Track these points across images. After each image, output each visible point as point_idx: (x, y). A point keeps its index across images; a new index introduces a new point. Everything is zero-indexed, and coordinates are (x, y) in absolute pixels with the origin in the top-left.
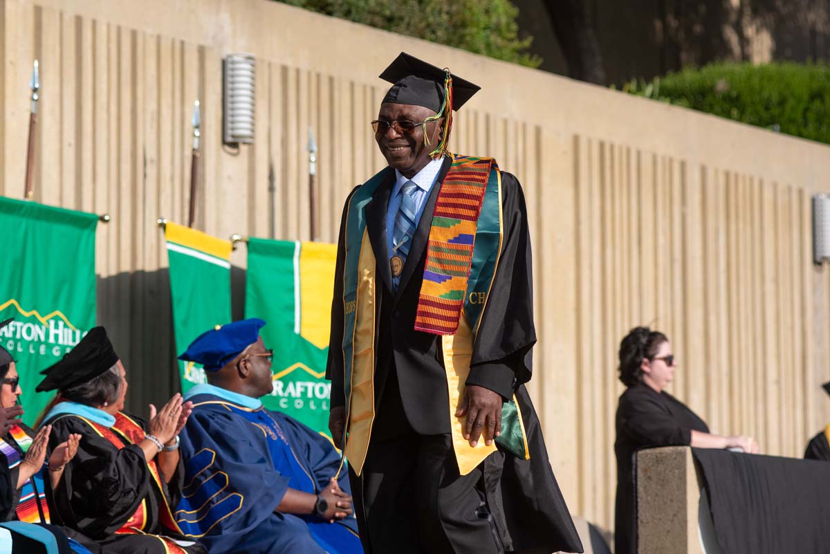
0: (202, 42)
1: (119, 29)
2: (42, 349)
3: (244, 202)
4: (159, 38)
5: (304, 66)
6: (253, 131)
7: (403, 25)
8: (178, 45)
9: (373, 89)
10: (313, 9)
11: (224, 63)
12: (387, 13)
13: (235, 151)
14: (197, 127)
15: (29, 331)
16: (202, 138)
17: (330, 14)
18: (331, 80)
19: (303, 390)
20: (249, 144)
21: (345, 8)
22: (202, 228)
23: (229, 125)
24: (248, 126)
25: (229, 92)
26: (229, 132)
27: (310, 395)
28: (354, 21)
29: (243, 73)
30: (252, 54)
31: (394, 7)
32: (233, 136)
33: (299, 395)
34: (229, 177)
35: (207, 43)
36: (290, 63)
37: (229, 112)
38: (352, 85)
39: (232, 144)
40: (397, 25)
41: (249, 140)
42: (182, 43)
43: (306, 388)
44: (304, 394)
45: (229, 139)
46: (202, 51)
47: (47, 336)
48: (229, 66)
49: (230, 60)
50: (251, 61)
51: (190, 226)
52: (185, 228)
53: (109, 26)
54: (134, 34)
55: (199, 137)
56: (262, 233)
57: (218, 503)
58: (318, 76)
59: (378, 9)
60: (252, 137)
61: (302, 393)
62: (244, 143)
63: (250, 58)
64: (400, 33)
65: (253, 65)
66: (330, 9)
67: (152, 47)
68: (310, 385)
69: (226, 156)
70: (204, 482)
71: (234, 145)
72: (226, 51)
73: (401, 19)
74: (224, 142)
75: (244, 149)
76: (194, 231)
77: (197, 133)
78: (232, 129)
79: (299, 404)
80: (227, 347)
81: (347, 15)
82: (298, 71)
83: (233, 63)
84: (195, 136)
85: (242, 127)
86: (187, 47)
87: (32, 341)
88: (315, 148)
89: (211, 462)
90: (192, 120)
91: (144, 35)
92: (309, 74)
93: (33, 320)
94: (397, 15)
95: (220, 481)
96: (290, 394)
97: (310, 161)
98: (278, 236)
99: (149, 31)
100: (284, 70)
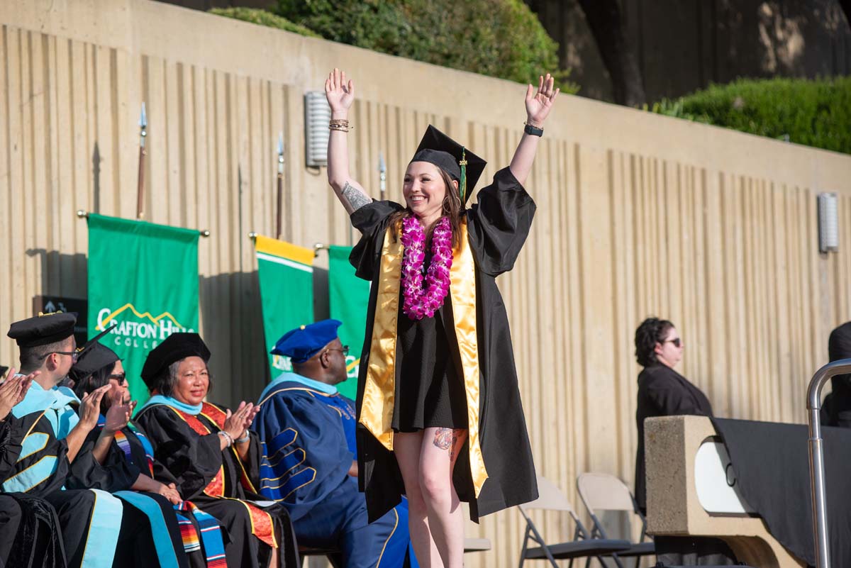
0: (286, 82)
1: (215, 73)
2: (154, 345)
4: (249, 79)
5: (374, 99)
7: (459, 61)
8: (265, 85)
9: (433, 117)
10: (381, 50)
11: (305, 99)
12: (446, 51)
13: (316, 171)
14: (282, 154)
15: (143, 329)
16: (287, 163)
17: (396, 54)
18: (397, 110)
21: (409, 48)
22: (289, 239)
23: (311, 151)
25: (310, 124)
26: (311, 157)
28: (417, 59)
29: (321, 106)
31: (451, 46)
32: (315, 161)
34: (312, 196)
35: (291, 82)
36: (362, 97)
37: (311, 140)
38: (416, 114)
39: (312, 166)
40: (454, 62)
42: (269, 83)
45: (311, 163)
46: (286, 89)
47: (158, 333)
48: (310, 101)
49: (310, 96)
51: (278, 238)
52: (275, 240)
53: (206, 70)
54: (227, 76)
55: (284, 163)
56: (341, 242)
57: (297, 474)
58: (386, 107)
59: (437, 48)
64: (456, 68)
66: (396, 49)
67: (243, 86)
69: (309, 176)
70: (287, 455)
71: (316, 167)
72: (307, 89)
73: (458, 56)
74: (307, 166)
75: (323, 170)
76: (282, 242)
77: (282, 159)
78: (314, 154)
80: (312, 343)
81: (411, 54)
82: (369, 104)
83: (313, 98)
84: (279, 162)
85: (320, 153)
86: (273, 86)
87: (146, 338)
88: (385, 168)
89: (292, 440)
90: (278, 149)
91: (236, 77)
92: (378, 106)
93: (146, 320)
94: (454, 52)
95: (299, 456)
97: (381, 179)
99: (241, 73)
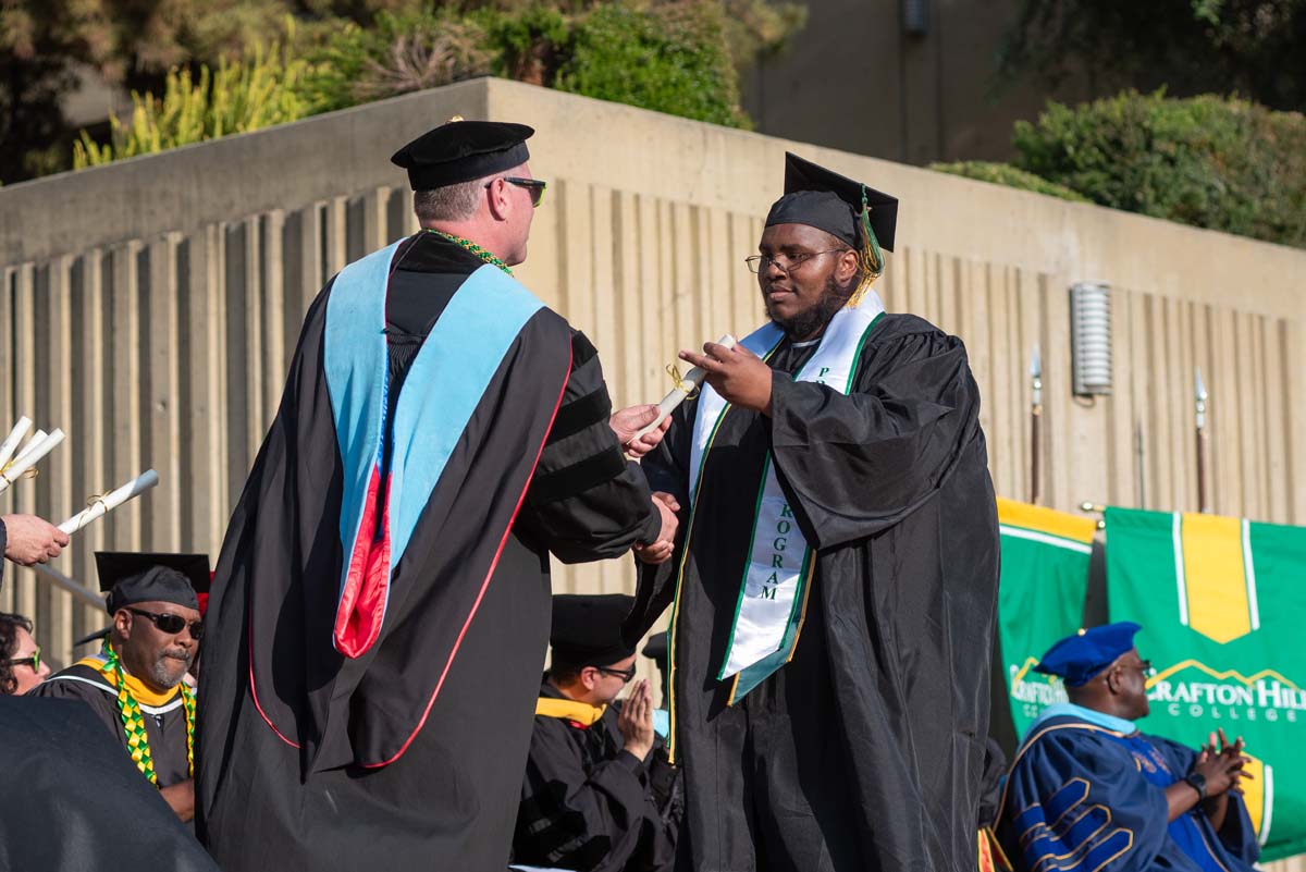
0: (1043, 269)
1: (938, 258)
3: (1102, 468)
4: (988, 266)
5: (1172, 292)
6: (1110, 378)
7: (1297, 236)
8: (1012, 275)
9: (1262, 319)
10: (1180, 219)
11: (1071, 294)
12: (1277, 221)
13: (1087, 402)
14: (1037, 376)
16: (1046, 389)
17: (1203, 225)
18: (1208, 309)
19: (1201, 693)
20: (1107, 395)
21: (1222, 217)
22: (1050, 503)
23: (1080, 372)
24: (1104, 372)
25: (1079, 331)
26: (1081, 381)
27: (1211, 699)
28: (1235, 233)
29: (1095, 304)
30: (1105, 281)
31: (1285, 213)
32: (1086, 386)
33: (1195, 699)
34: (1083, 438)
35: (1049, 269)
36: (1153, 290)
37: (1079, 355)
38: (1235, 315)
39: (1084, 393)
40: (1290, 236)
41: (1105, 390)
42: (1018, 272)
43: (1205, 691)
44: (1202, 699)
45: (1081, 389)
46: (1042, 280)
48: (1078, 297)
49: (1078, 290)
50: (1105, 290)
51: (1033, 502)
52: (1029, 507)
53: (925, 254)
54: (957, 263)
55: (1040, 389)
56: (1127, 501)
57: (1100, 843)
58: (1191, 305)
59: (1265, 217)
60: (1109, 386)
61: (1199, 697)
62: (1100, 394)
63: (1103, 287)
64: (1294, 246)
65: (1107, 296)
66: (1203, 219)
67: (980, 278)
68: (1210, 688)
69: (1077, 409)
70: (1078, 819)
71: (1088, 396)
72: (1074, 279)
73: (1295, 228)
74: (1074, 393)
75: (1100, 400)
76: (1039, 508)
77: (1038, 384)
78: (1084, 376)
79: (1196, 711)
80: (1095, 656)
81: (1226, 225)
82: (1165, 300)
83: (1083, 293)
84: (1034, 388)
85: (1096, 374)
86: (1023, 276)
88: (1204, 395)
89: (1083, 795)
90: (1032, 368)
91: (970, 263)
92: (1179, 304)
94: (1289, 222)
95: (1098, 817)
96: (1181, 698)
97: (1197, 412)
98: (1148, 506)
99: (976, 258)
100: (1148, 299)
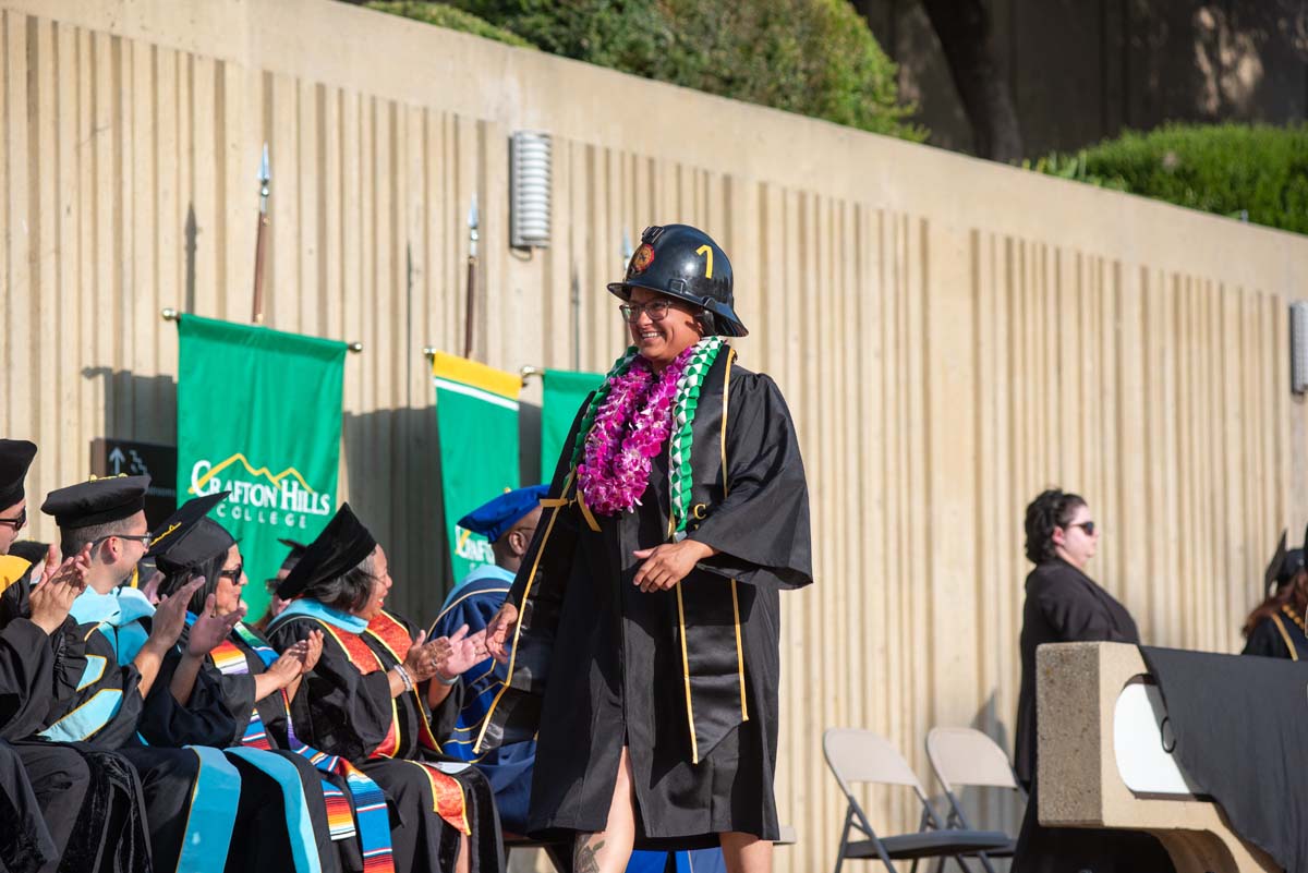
0: (483, 116)
1: (373, 100)
2: (273, 518)
3: (539, 325)
4: (425, 111)
5: (616, 145)
6: (549, 231)
7: (746, 89)
8: (450, 120)
9: (706, 174)
10: (628, 69)
11: (511, 142)
12: (726, 73)
13: (524, 255)
14: (475, 228)
15: (258, 493)
16: (482, 241)
17: (650, 76)
18: (651, 162)
20: (545, 248)
21: (670, 66)
22: (483, 359)
23: (518, 224)
24: (543, 224)
25: (518, 181)
26: (518, 233)
28: (682, 84)
29: (535, 155)
30: (548, 131)
31: (734, 65)
32: (524, 238)
34: (519, 291)
35: (490, 116)
36: (597, 141)
37: (518, 207)
38: (679, 168)
39: (522, 246)
40: (738, 89)
41: (544, 243)
42: (456, 117)
45: (519, 242)
46: (482, 127)
47: (279, 500)
48: (518, 146)
49: (518, 138)
50: (546, 140)
51: (467, 356)
52: (461, 360)
53: (360, 96)
54: (393, 106)
55: (477, 240)
56: (562, 364)
58: (634, 158)
59: (713, 68)
60: (547, 239)
62: (538, 247)
63: (544, 136)
64: (742, 100)
65: (549, 145)
66: (649, 68)
67: (416, 122)
69: (514, 262)
70: (481, 693)
71: (526, 248)
72: (515, 127)
73: (744, 80)
74: (512, 246)
75: (537, 254)
76: (472, 362)
77: (475, 236)
78: (522, 228)
81: (673, 76)
82: (608, 152)
83: (523, 142)
84: (471, 239)
85: (535, 227)
86: (462, 122)
87: (262, 507)
89: (489, 669)
90: (469, 219)
91: (406, 106)
92: (622, 155)
93: (263, 480)
94: (738, 75)
98: (584, 368)
99: (413, 101)
100: (590, 150)
